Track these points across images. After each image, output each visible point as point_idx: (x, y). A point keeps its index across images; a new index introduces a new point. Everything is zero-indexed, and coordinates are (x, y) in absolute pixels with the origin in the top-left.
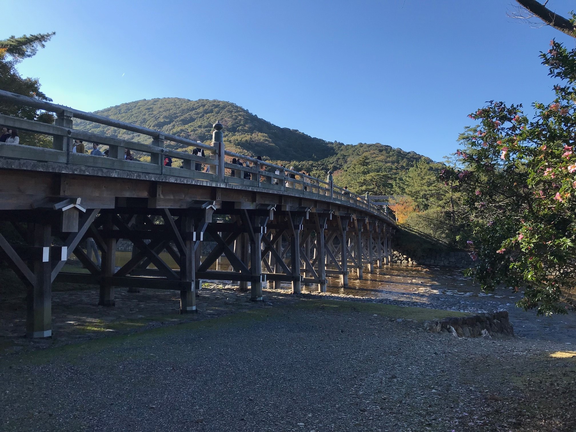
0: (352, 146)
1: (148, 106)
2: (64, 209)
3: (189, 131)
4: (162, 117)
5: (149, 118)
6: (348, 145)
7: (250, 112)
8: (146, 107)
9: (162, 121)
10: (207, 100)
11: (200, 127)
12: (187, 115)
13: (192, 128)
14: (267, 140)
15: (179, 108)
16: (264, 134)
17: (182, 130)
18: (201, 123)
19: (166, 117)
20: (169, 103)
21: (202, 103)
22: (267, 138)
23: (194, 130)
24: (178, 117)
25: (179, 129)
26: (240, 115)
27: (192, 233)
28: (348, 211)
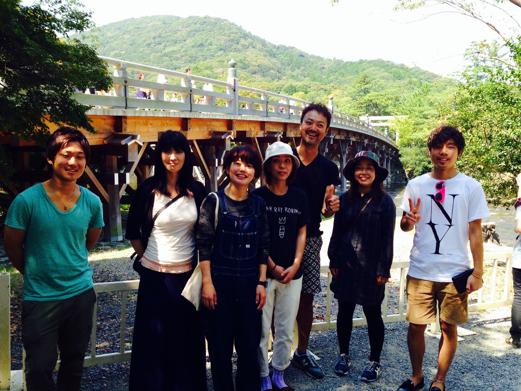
2: (129, 144)
6: (348, 62)
27: (215, 160)
28: (348, 135)
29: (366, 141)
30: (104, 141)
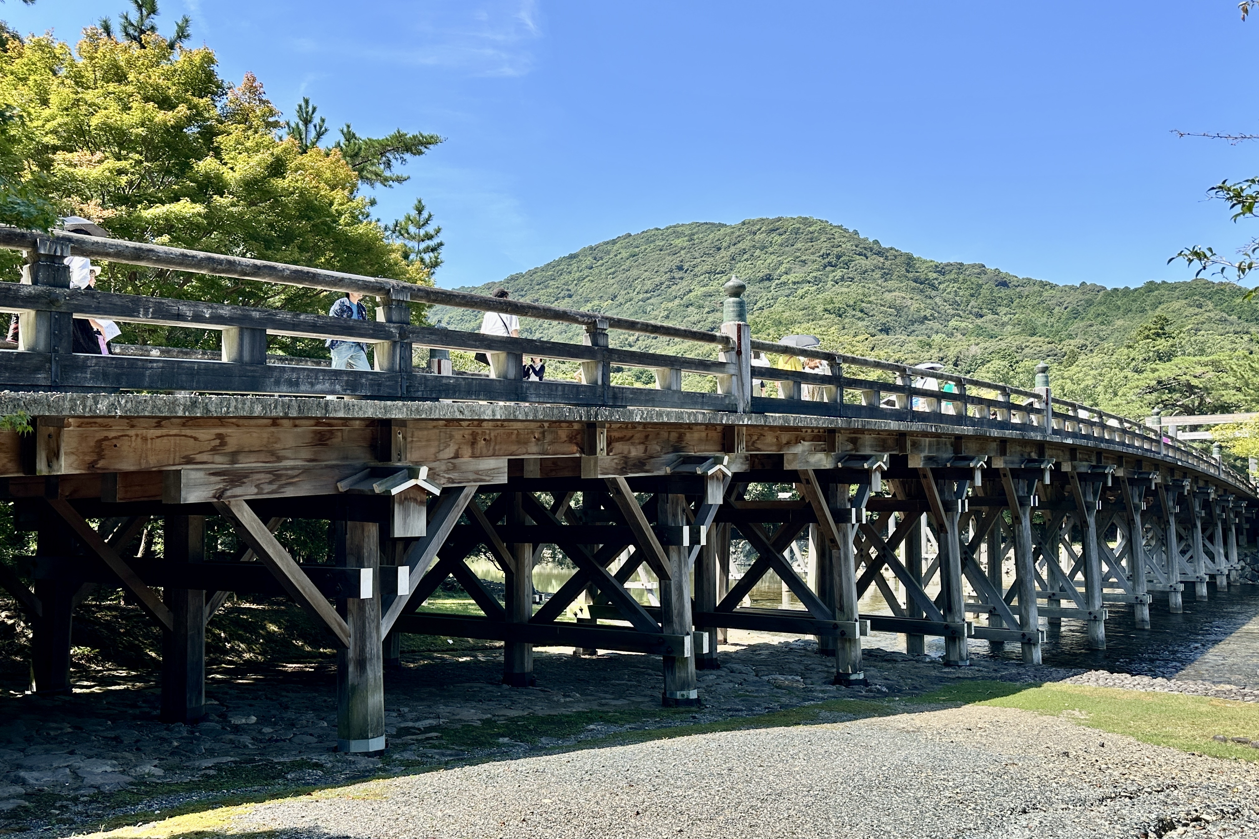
2: (395, 491)
26: (836, 246)
27: (681, 530)
28: (1099, 460)
29: (1156, 478)
30: (339, 484)
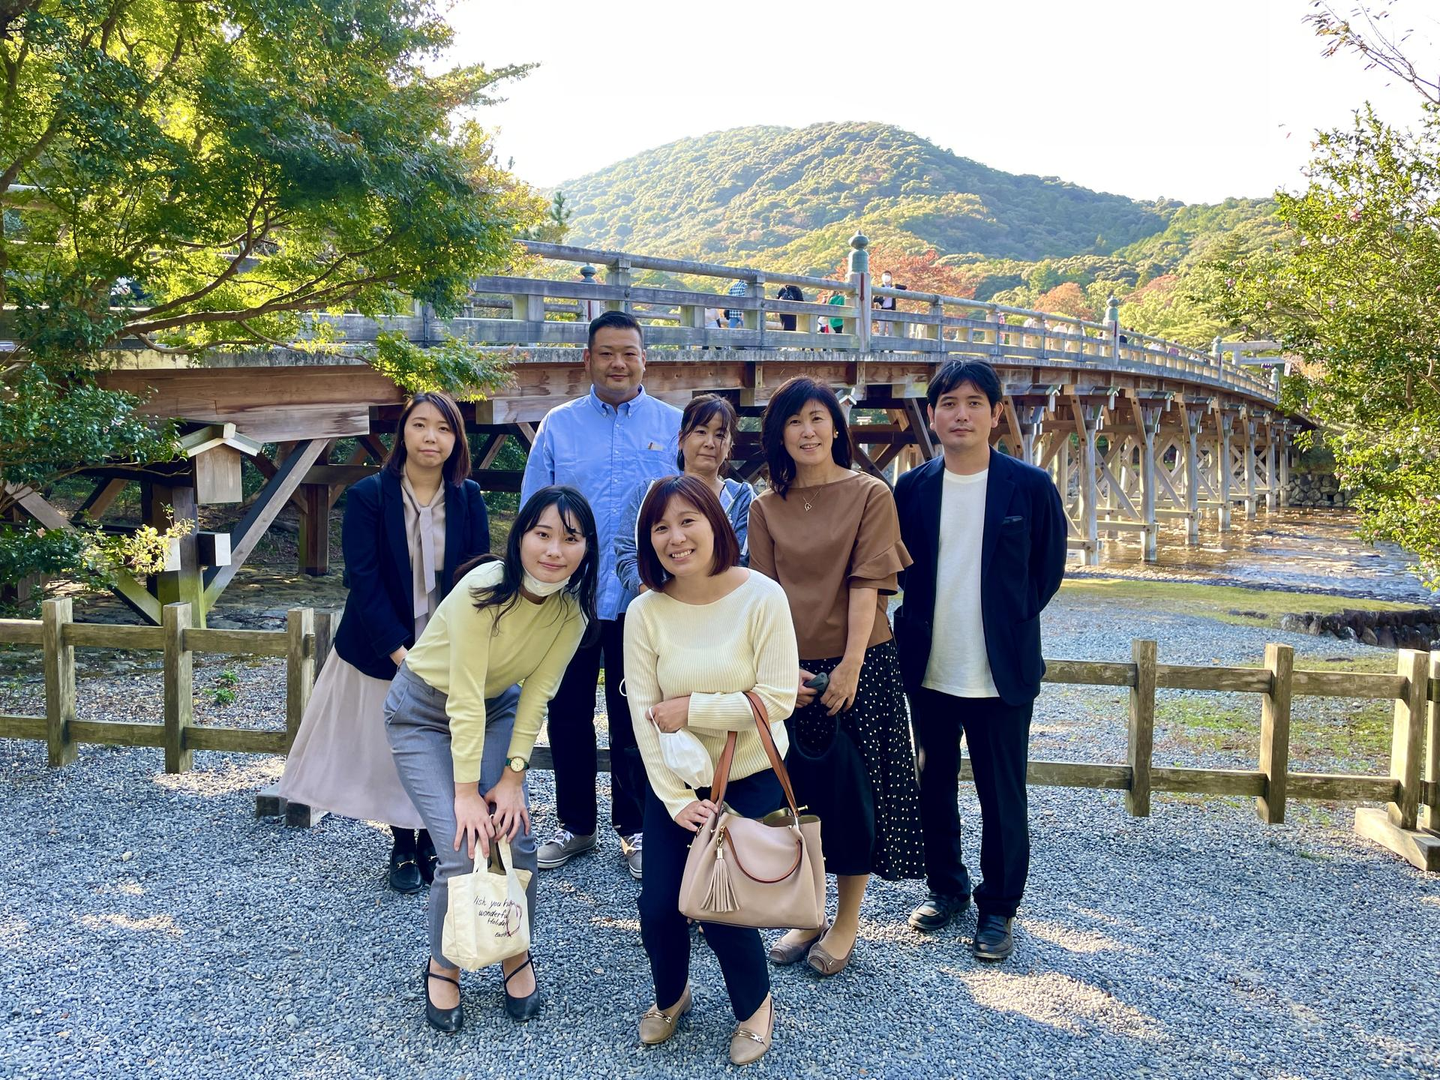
0: (1206, 208)
1: (696, 151)
3: (789, 204)
4: (726, 177)
5: (699, 182)
6: (1196, 206)
7: (935, 143)
8: (692, 154)
9: (727, 186)
10: (830, 123)
11: (815, 192)
12: (783, 166)
13: (797, 197)
14: (978, 211)
15: (765, 149)
16: (971, 196)
17: (774, 205)
18: (817, 183)
19: (735, 176)
20: (743, 141)
21: (819, 133)
22: (976, 207)
23: (801, 202)
24: (762, 172)
25: (767, 202)
26: (909, 154)
28: (1160, 387)
29: (1213, 404)
